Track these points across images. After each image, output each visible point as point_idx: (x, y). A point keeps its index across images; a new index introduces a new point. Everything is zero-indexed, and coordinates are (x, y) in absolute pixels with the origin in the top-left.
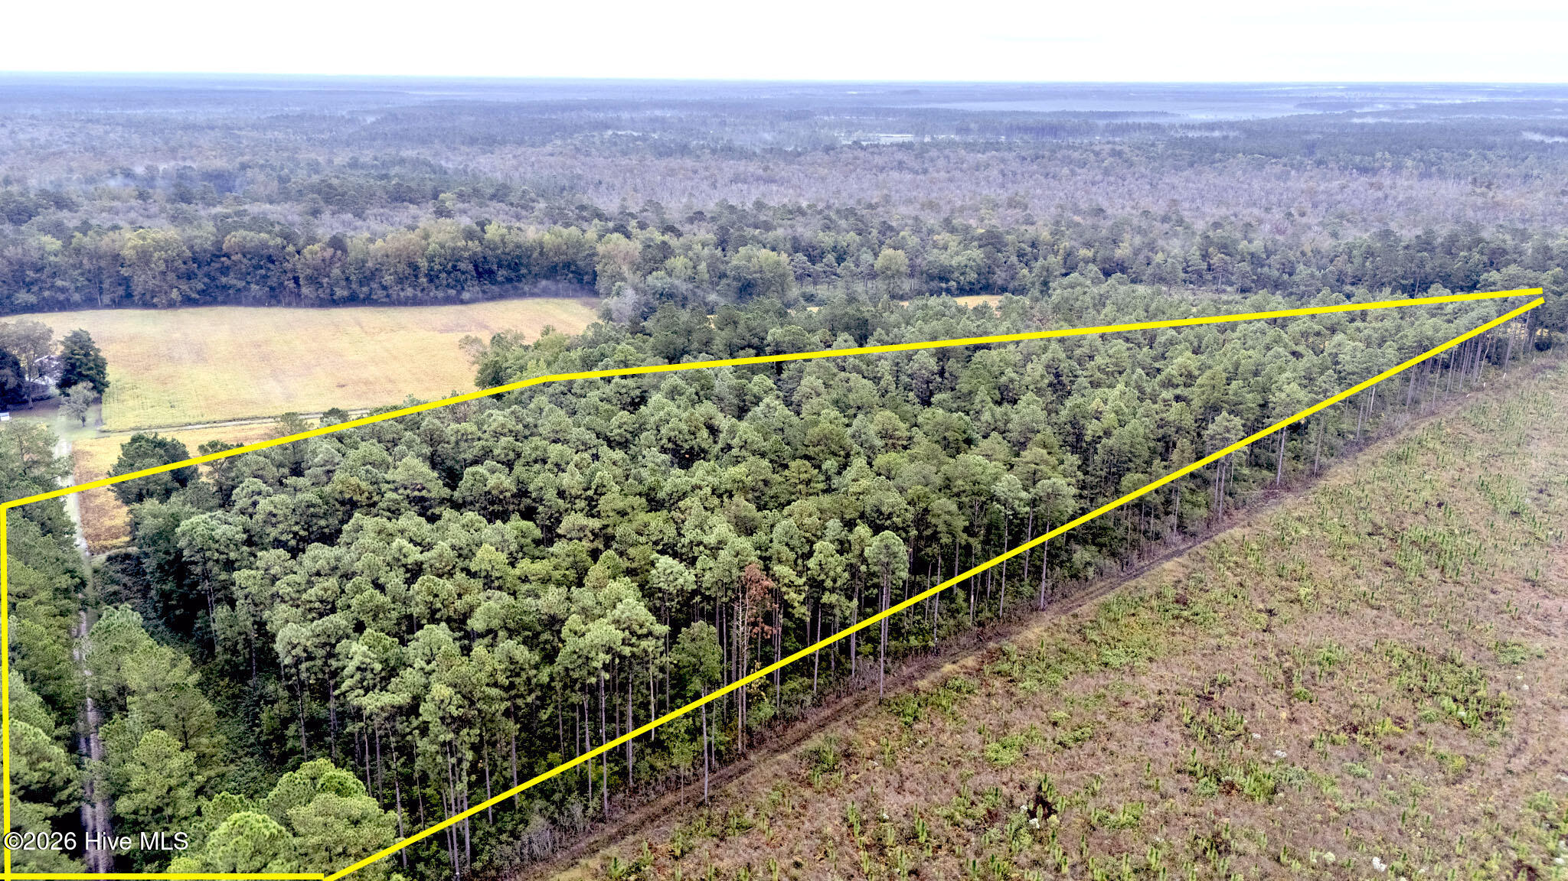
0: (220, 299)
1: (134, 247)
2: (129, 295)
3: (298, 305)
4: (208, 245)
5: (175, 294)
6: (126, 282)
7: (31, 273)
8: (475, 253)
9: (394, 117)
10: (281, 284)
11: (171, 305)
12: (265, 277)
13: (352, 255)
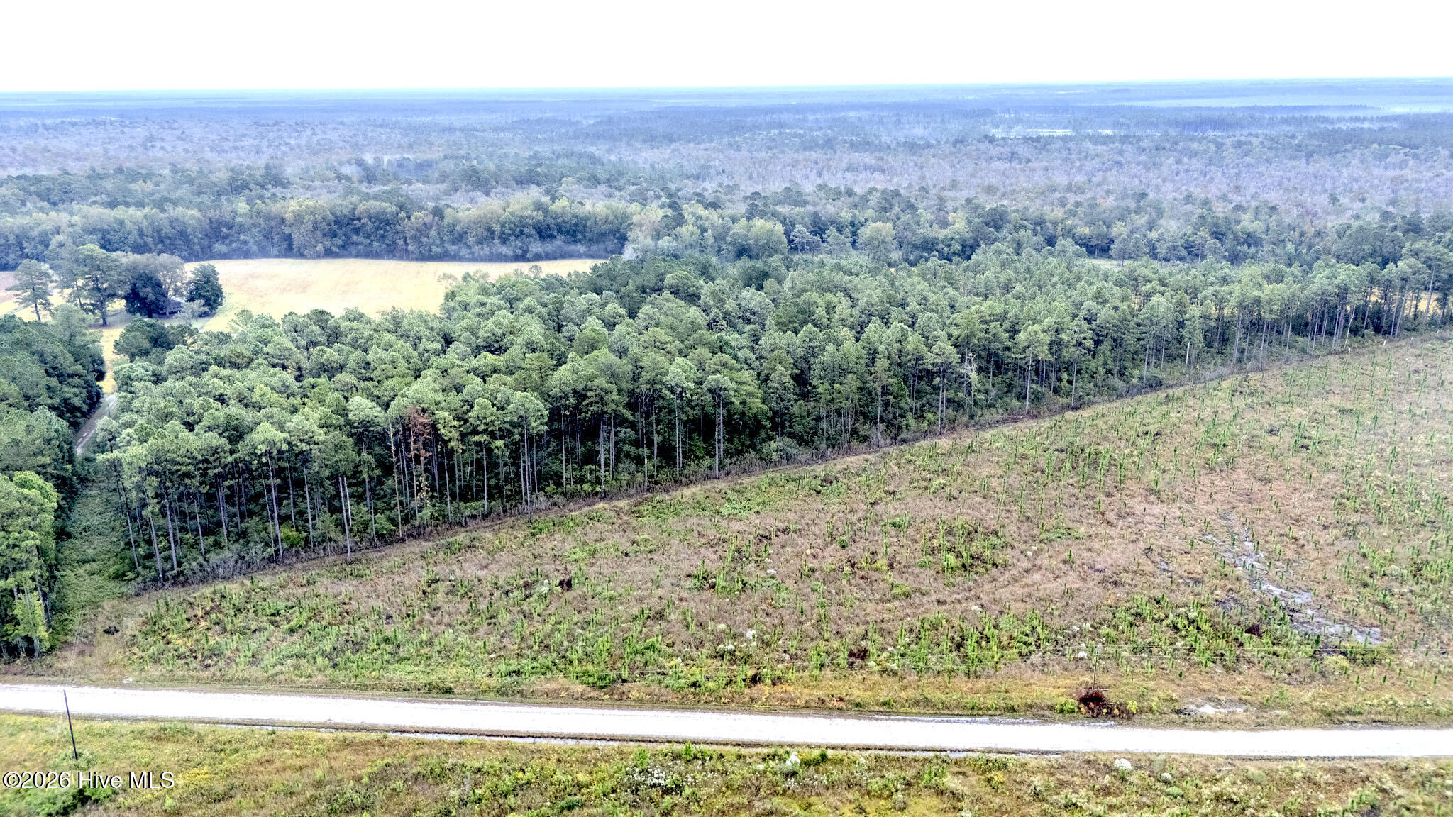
0: (354, 252)
1: (293, 212)
2: (290, 248)
3: (408, 259)
4: (345, 211)
5: (319, 247)
6: (288, 238)
7: (224, 230)
8: (539, 221)
9: (610, 120)
10: (394, 242)
11: (318, 256)
12: (383, 236)
13: (446, 220)
